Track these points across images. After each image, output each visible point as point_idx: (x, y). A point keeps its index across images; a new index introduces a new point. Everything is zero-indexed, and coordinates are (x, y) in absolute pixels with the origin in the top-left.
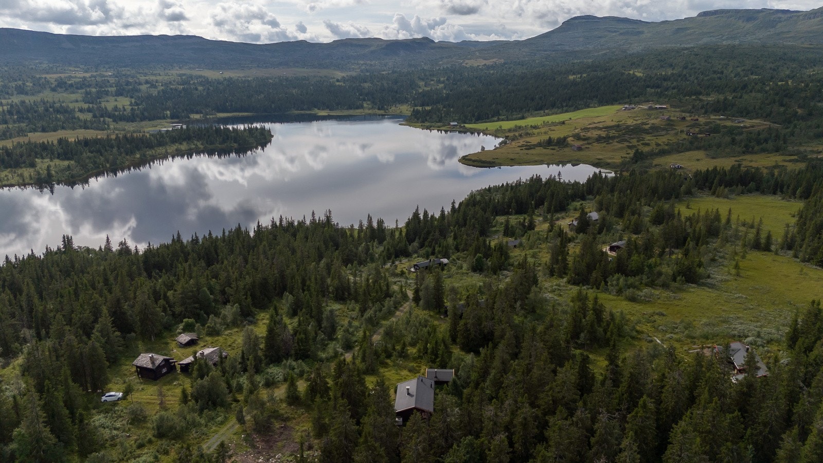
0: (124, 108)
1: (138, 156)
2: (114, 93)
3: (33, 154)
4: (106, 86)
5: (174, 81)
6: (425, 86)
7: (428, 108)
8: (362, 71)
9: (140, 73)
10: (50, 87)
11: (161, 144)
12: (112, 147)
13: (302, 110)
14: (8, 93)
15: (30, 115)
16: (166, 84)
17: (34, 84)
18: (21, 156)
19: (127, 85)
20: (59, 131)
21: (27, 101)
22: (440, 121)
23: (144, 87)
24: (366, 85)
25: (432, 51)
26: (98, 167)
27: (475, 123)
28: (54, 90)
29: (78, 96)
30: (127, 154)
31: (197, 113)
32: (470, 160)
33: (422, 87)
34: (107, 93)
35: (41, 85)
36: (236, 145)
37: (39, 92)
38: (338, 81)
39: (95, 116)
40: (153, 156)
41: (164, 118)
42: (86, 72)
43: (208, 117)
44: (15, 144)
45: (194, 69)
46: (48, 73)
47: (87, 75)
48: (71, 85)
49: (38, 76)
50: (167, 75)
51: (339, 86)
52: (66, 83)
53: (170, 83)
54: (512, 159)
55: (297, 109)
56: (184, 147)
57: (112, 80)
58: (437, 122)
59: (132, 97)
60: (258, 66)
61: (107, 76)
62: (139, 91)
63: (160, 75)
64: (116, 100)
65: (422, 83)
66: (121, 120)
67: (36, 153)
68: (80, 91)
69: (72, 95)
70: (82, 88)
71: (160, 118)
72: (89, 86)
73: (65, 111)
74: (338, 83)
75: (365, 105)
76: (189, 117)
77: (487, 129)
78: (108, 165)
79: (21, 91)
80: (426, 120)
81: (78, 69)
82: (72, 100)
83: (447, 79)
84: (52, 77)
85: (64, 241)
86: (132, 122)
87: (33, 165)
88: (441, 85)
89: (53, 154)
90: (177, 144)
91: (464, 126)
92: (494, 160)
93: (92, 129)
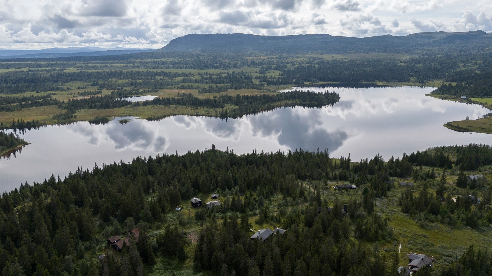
0: (275, 77)
1: (267, 106)
2: (274, 68)
3: (225, 101)
4: (272, 65)
5: (305, 62)
6: (464, 67)
7: (454, 84)
8: (423, 55)
9: (290, 56)
10: (247, 64)
11: (280, 100)
12: (257, 100)
13: (368, 81)
14: (229, 67)
15: (233, 80)
16: (300, 63)
17: (241, 63)
18: (219, 102)
19: (281, 64)
20: (242, 89)
21: (236, 72)
22: (455, 94)
23: (289, 65)
24: (419, 65)
25: (483, 40)
26: (247, 110)
27: (481, 98)
28: (249, 66)
29: (257, 70)
30: (262, 105)
31: (309, 81)
32: (451, 125)
33: (461, 67)
34: (271, 68)
35: (244, 63)
36: (316, 103)
37: (242, 67)
38: (401, 62)
39: (260, 81)
40: (273, 106)
41: (291, 84)
42: (266, 56)
43: (314, 83)
44: (220, 95)
45: (319, 53)
46: (249, 56)
47: (266, 58)
48: (257, 64)
49: (244, 58)
50: (304, 57)
51: (400, 66)
52: (255, 62)
53: (303, 63)
54: (483, 128)
55: (366, 81)
56: (290, 102)
57: (275, 61)
58: (453, 95)
59: (281, 71)
60: (356, 52)
61: (274, 58)
62: (285, 67)
63: (300, 58)
64: (274, 72)
65: (461, 65)
66: (271, 84)
67: (226, 101)
68: (259, 67)
69: (255, 69)
70: (261, 65)
71: (289, 84)
72: (264, 64)
73: (249, 78)
74: (400, 64)
75: (412, 79)
76: (304, 84)
77: (486, 103)
78: (252, 110)
79: (235, 66)
80: (446, 93)
81: (263, 54)
82: (254, 72)
83: (483, 62)
84: (250, 59)
85: (212, 146)
86: (276, 85)
87: (223, 107)
88: (477, 67)
89: (232, 102)
90: (287, 100)
91: (470, 100)
92: (468, 128)
93: (256, 89)
